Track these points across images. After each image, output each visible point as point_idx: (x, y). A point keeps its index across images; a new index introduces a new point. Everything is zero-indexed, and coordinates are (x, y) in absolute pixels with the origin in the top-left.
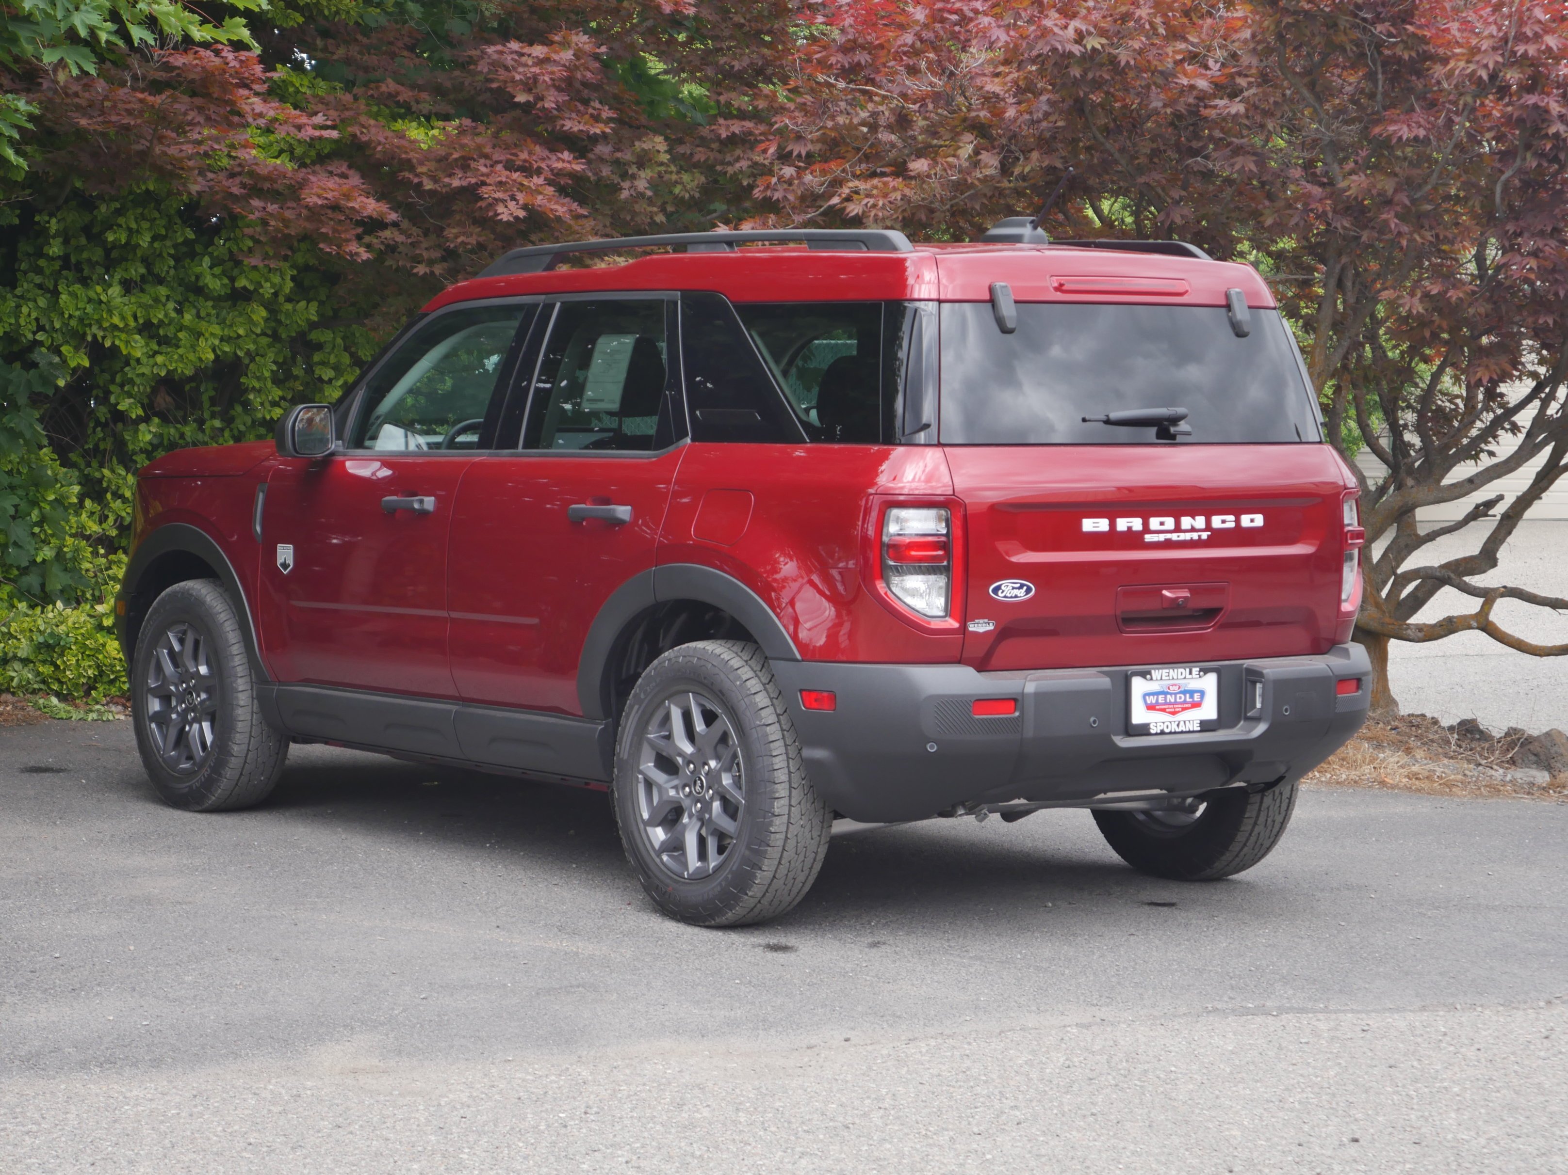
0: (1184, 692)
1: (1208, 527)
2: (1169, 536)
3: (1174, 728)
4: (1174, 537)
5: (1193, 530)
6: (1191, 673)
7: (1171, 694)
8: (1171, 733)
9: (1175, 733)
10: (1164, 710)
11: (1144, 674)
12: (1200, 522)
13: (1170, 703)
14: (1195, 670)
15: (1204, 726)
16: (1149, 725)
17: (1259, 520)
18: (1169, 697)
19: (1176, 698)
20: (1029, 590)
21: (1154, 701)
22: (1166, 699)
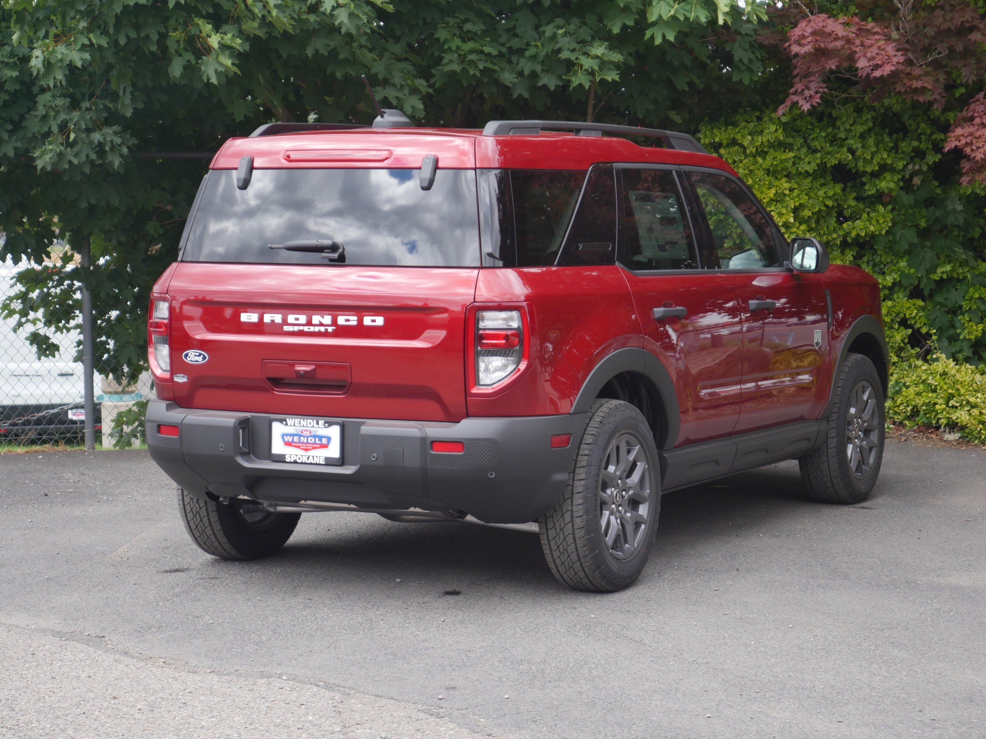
0: (315, 437)
1: (334, 322)
2: (301, 328)
3: (305, 460)
4: (306, 329)
5: (321, 324)
6: (318, 423)
7: (304, 437)
8: (302, 463)
9: (306, 463)
10: (298, 447)
11: (281, 421)
13: (303, 443)
14: (321, 422)
15: (329, 462)
16: (284, 455)
17: (380, 321)
18: (302, 438)
19: (307, 440)
20: (204, 358)
21: (290, 440)
22: (300, 439)
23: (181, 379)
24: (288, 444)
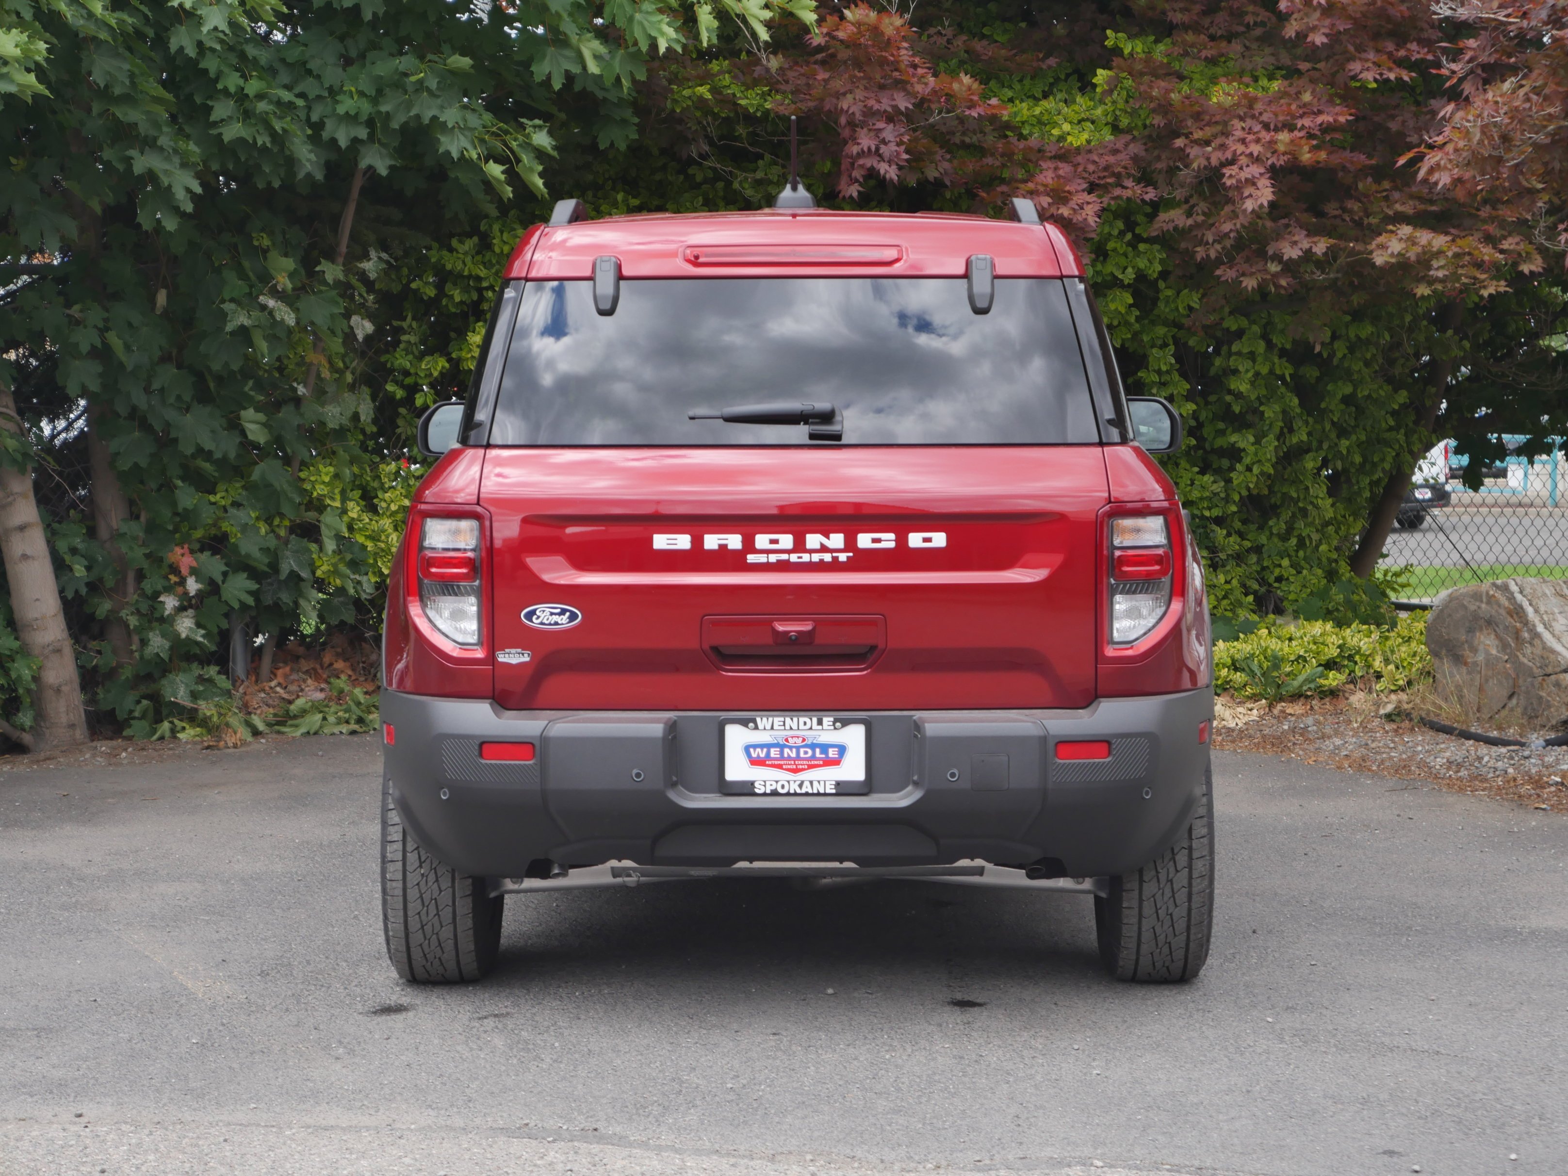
0: (813, 746)
1: (850, 544)
2: (784, 557)
3: (794, 788)
4: (794, 558)
5: (824, 549)
6: (820, 722)
7: (791, 748)
8: (788, 794)
9: (796, 794)
10: (780, 767)
11: (744, 723)
12: (837, 540)
13: (789, 758)
14: (827, 721)
15: (843, 789)
16: (752, 783)
17: (939, 540)
18: (786, 751)
19: (798, 753)
20: (573, 617)
21: (762, 755)
22: (782, 753)
23: (513, 657)
24: (756, 762)
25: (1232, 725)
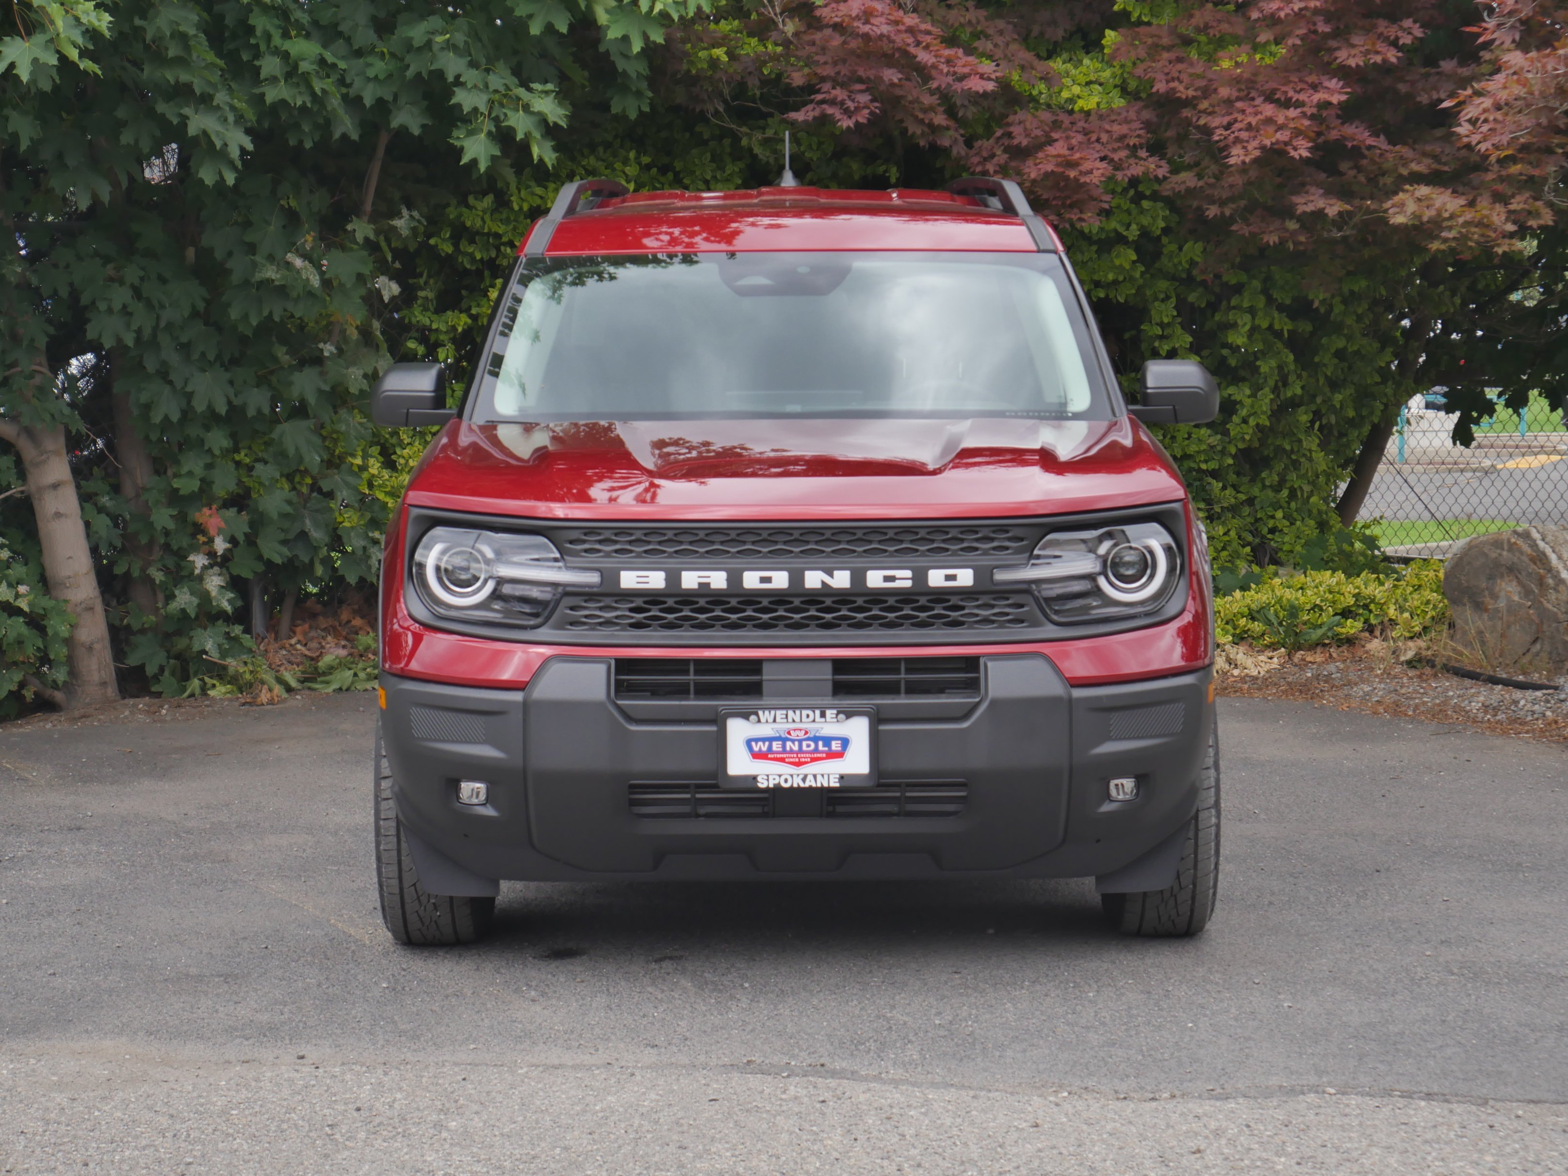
25: (1255, 673)
